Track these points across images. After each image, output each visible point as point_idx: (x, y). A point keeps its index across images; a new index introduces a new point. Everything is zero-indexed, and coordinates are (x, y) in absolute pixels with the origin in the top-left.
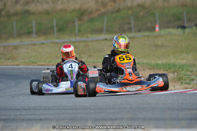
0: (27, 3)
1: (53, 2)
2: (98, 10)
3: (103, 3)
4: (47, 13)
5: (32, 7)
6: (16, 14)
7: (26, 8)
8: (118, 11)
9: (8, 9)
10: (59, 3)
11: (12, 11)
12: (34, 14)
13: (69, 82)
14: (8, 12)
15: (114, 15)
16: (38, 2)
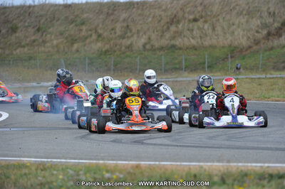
0: (173, 38)
1: (201, 37)
2: (250, 47)
3: (255, 40)
4: (195, 48)
5: (178, 42)
6: (161, 48)
7: (173, 42)
8: (272, 49)
9: (152, 42)
10: (208, 38)
11: (157, 45)
12: (180, 49)
13: (231, 117)
14: (152, 46)
15: (268, 53)
16: (184, 36)
